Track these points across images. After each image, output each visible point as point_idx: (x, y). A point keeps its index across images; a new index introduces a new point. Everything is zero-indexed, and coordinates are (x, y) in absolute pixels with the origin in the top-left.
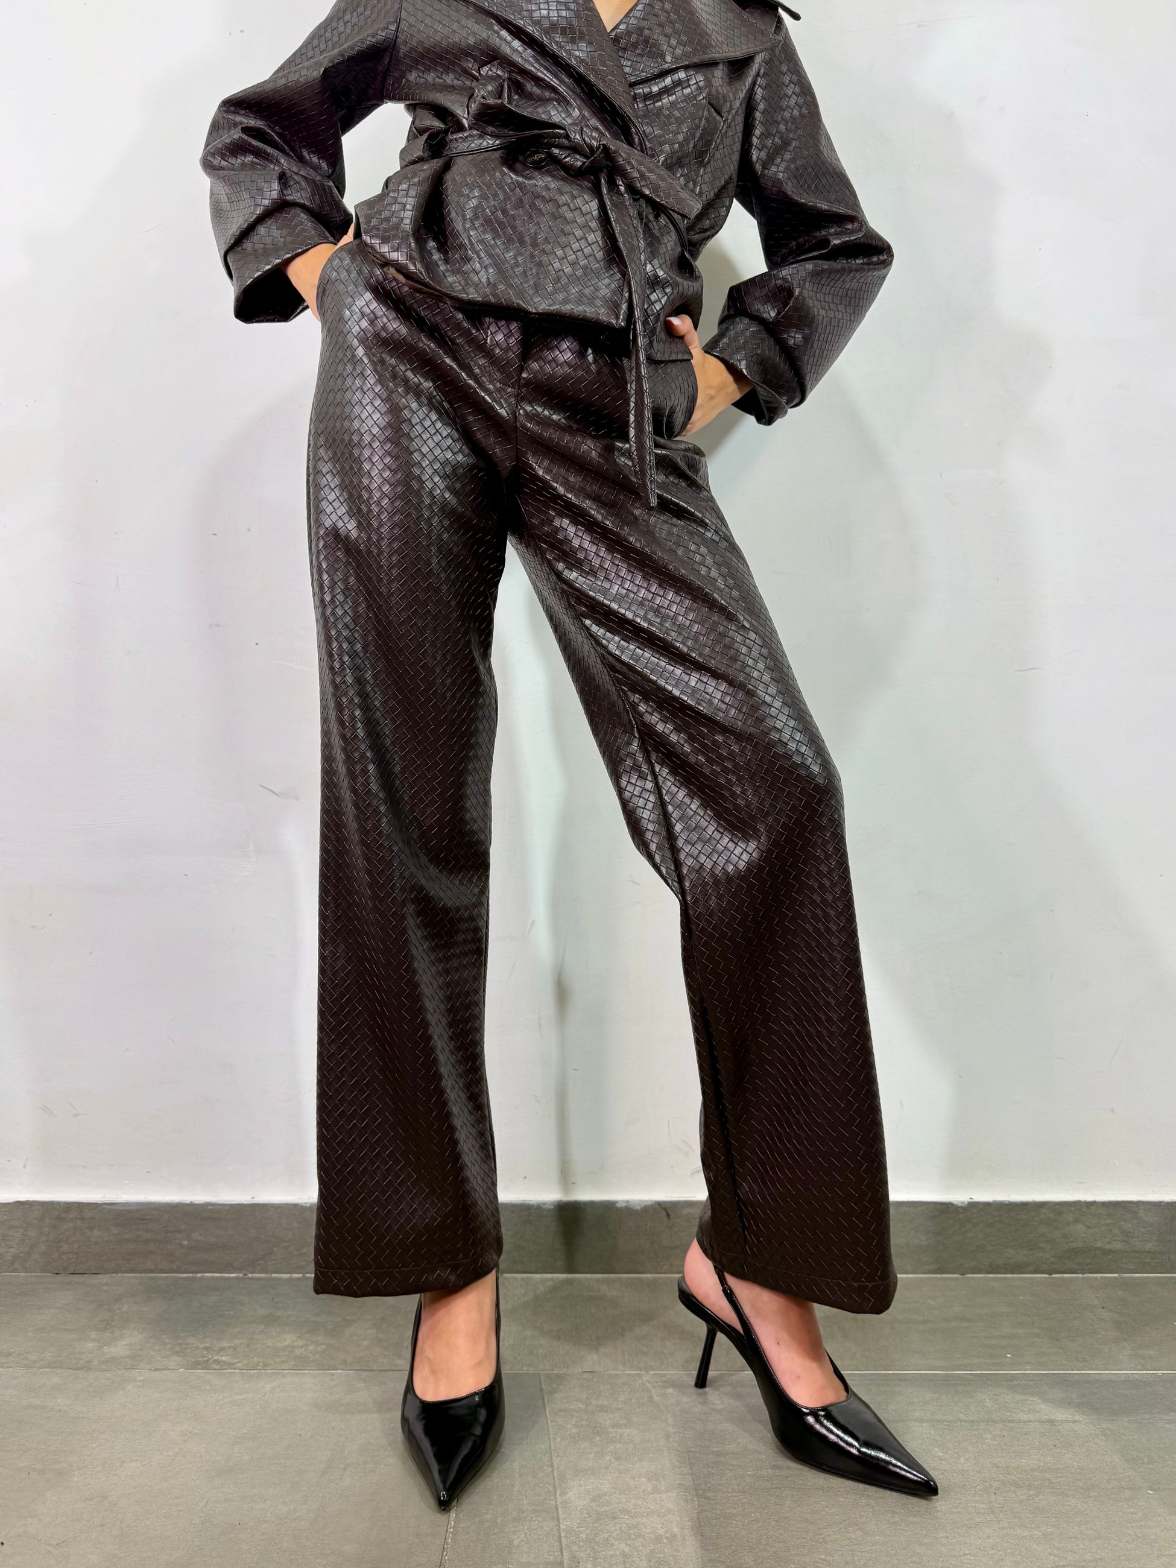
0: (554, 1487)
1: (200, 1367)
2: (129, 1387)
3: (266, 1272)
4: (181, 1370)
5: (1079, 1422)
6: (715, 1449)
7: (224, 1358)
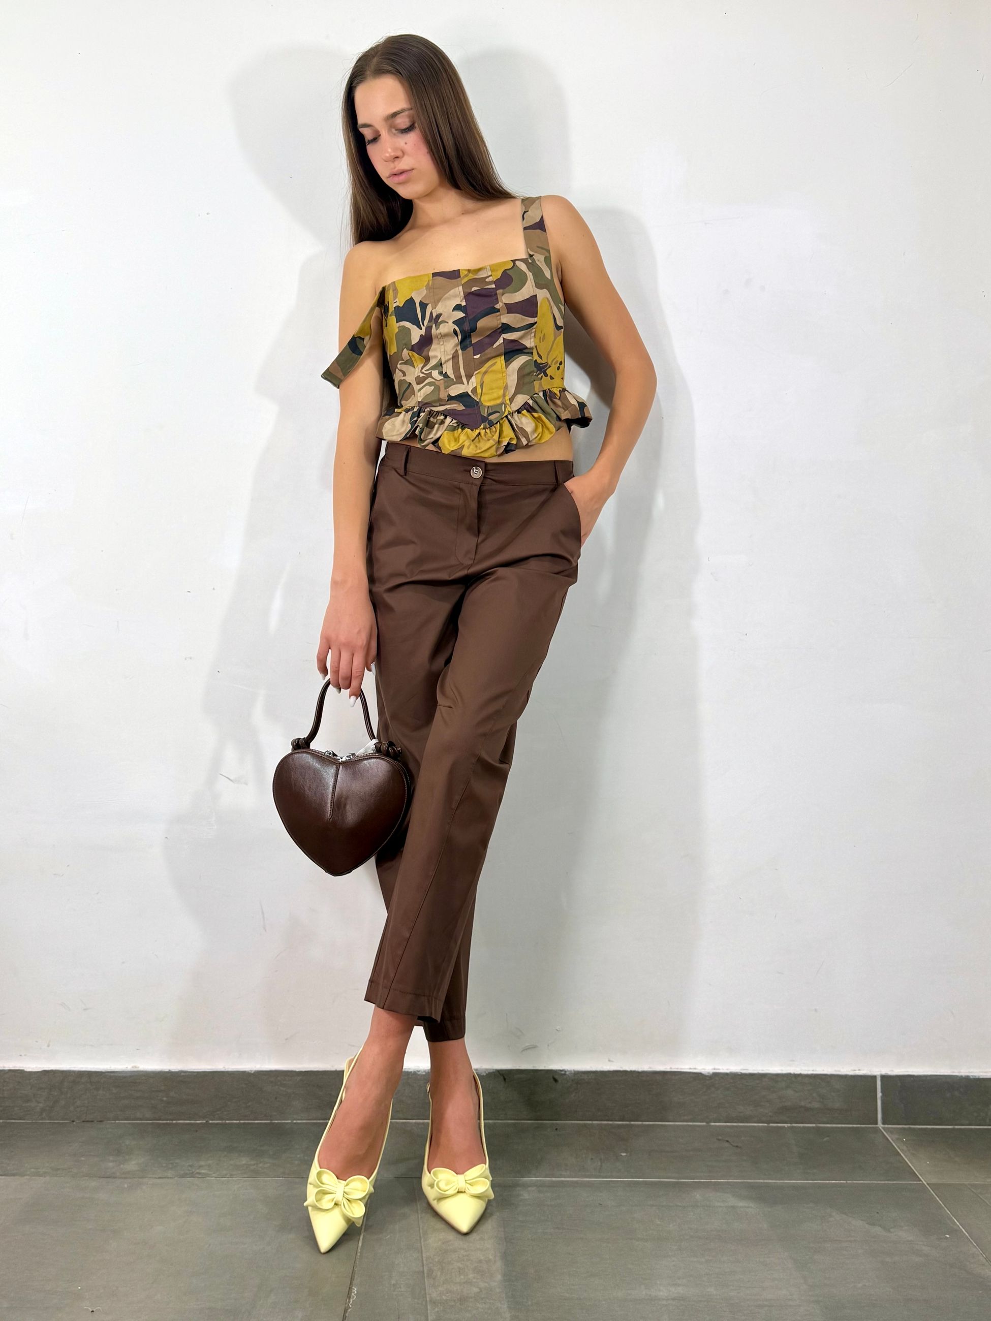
0: (420, 1237)
1: (188, 1176)
2: (144, 1187)
3: (222, 1119)
4: (176, 1178)
5: (751, 1207)
6: (521, 1219)
7: (203, 1171)
